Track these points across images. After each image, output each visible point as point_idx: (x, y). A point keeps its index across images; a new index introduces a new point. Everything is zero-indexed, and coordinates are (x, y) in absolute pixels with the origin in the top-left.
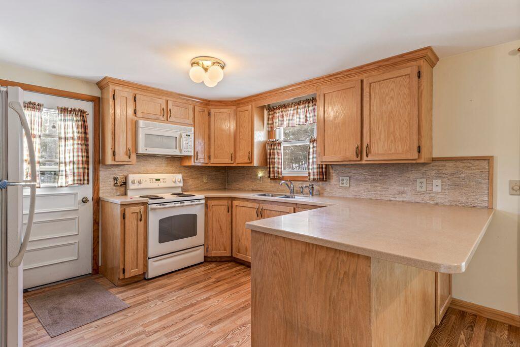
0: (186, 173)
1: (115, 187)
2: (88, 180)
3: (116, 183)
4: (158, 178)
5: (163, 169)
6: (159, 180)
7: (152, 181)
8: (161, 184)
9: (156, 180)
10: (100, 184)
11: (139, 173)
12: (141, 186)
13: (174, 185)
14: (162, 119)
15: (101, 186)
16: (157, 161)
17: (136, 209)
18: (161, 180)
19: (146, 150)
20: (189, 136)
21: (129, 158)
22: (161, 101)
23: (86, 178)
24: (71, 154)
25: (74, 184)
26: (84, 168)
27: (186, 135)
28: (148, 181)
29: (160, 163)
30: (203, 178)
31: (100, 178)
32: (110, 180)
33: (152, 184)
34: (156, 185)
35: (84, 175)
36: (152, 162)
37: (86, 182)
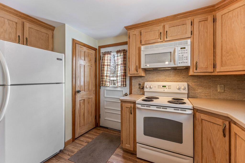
0: (195, 82)
1: (139, 89)
2: (126, 85)
3: (140, 87)
4: (164, 85)
5: (171, 78)
6: (165, 86)
7: (159, 87)
8: (166, 90)
9: (163, 86)
10: (132, 87)
11: (154, 81)
12: (151, 90)
13: (179, 91)
14: (161, 41)
15: (132, 88)
16: (167, 73)
17: (129, 105)
18: (167, 87)
19: (146, 65)
20: (185, 48)
21: (137, 72)
22: (158, 28)
23: (125, 83)
24: (120, 72)
25: (122, 86)
26: (124, 79)
27: (181, 48)
28: (157, 87)
29: (169, 74)
30: (217, 87)
31: (132, 84)
32: (137, 85)
33: (159, 89)
34: (162, 90)
35: (124, 82)
36: (162, 74)
37: (124, 85)
